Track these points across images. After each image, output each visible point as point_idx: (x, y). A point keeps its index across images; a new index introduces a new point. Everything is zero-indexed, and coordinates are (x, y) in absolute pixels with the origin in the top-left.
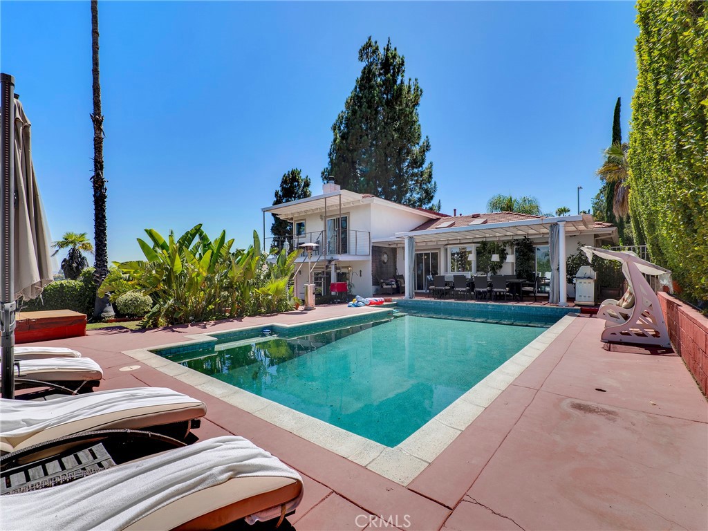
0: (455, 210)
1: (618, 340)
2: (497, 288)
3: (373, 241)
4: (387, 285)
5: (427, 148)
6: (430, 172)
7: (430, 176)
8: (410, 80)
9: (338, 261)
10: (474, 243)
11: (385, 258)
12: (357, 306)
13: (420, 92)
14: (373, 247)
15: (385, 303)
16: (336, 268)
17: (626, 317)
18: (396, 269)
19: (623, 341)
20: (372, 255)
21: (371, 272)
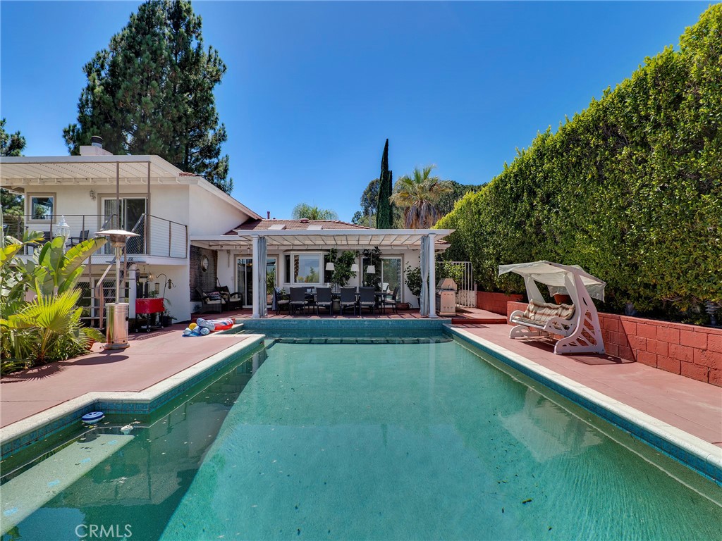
0: (269, 213)
1: (568, 351)
2: (364, 301)
3: (191, 238)
4: (211, 300)
5: (222, 137)
6: (226, 166)
7: (226, 171)
8: (211, 48)
9: (143, 264)
10: (321, 250)
11: (205, 263)
12: (200, 334)
13: (222, 68)
14: (192, 246)
15: (234, 326)
16: (138, 276)
17: (566, 328)
18: (216, 279)
19: (572, 351)
20: (191, 259)
21: (189, 283)
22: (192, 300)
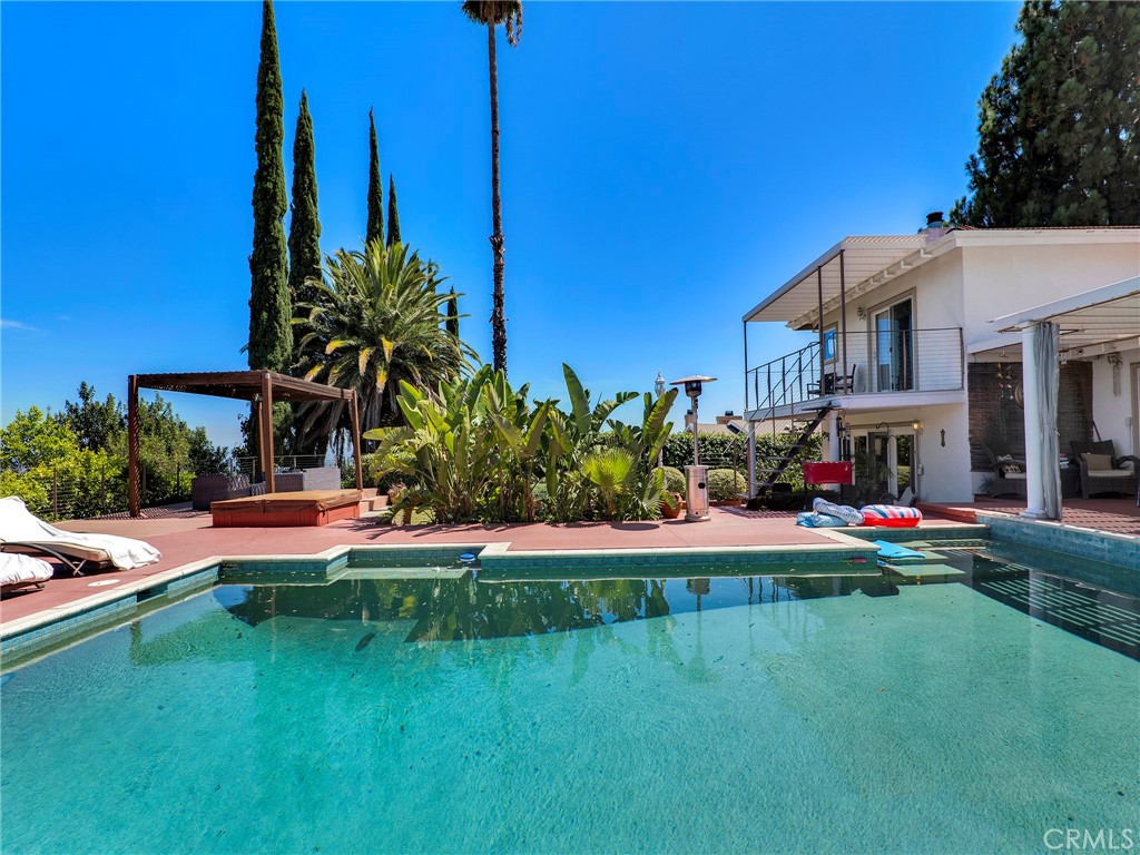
3: (970, 349)
14: (971, 366)
20: (970, 389)
21: (968, 435)
22: (975, 468)
